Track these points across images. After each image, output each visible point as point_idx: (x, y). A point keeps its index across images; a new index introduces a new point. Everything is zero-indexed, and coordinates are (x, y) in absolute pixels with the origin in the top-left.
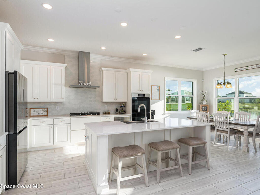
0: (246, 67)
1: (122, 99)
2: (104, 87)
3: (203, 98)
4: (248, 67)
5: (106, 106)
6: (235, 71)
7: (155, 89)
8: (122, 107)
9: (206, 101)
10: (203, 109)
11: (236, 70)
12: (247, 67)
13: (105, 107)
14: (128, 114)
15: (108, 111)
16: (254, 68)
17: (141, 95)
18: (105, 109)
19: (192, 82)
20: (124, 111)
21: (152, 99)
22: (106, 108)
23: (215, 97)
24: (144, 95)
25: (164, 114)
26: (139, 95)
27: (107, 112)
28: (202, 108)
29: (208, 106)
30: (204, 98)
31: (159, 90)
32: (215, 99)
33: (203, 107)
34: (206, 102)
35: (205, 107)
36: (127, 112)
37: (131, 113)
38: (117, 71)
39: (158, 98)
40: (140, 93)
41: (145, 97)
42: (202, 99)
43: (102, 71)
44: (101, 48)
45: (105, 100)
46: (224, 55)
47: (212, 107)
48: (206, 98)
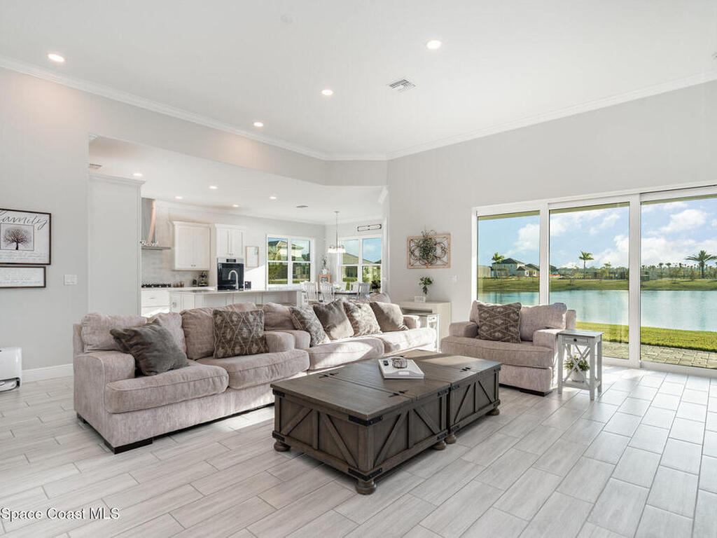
1: (202, 266)
2: (177, 248)
4: (369, 226)
5: (178, 276)
7: (251, 251)
8: (203, 277)
9: (328, 269)
14: (211, 286)
15: (181, 283)
17: (231, 260)
19: (310, 241)
20: (205, 283)
21: (246, 267)
22: (178, 279)
23: (338, 264)
24: (235, 261)
26: (227, 260)
27: (179, 284)
28: (322, 280)
29: (329, 277)
30: (325, 266)
31: (258, 253)
32: (339, 267)
33: (322, 278)
35: (326, 278)
36: (210, 284)
37: (217, 285)
39: (256, 265)
40: (229, 257)
41: (237, 262)
42: (323, 267)
43: (173, 226)
45: (178, 266)
46: (337, 212)
47: (335, 276)
48: (327, 265)
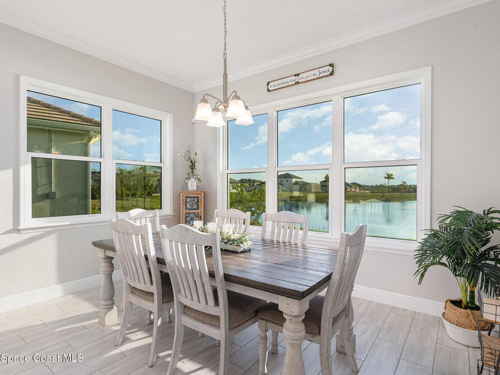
0: (294, 78)
3: (191, 170)
4: (298, 75)
6: (269, 91)
9: (199, 180)
10: (189, 206)
11: (271, 87)
12: (295, 76)
16: (314, 77)
19: (161, 121)
23: (221, 170)
25: (16, 230)
28: (186, 202)
29: (203, 195)
30: (192, 172)
32: (222, 174)
33: (187, 197)
34: (199, 184)
35: (195, 197)
42: (189, 175)
48: (198, 170)
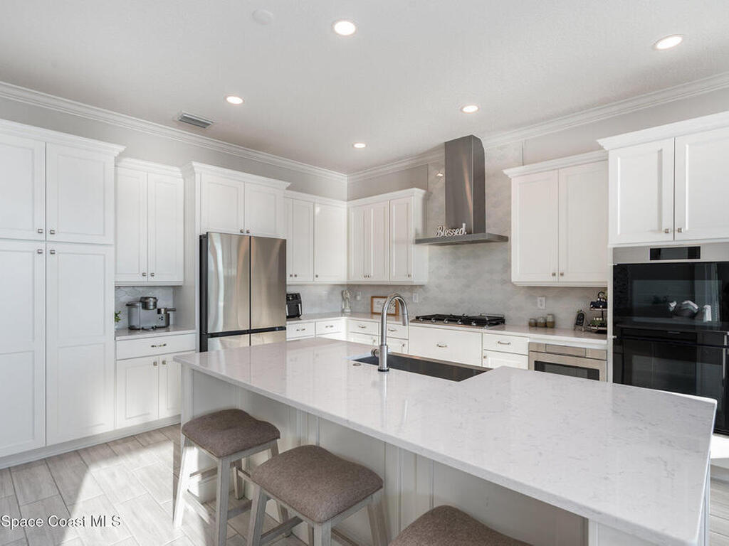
5: (541, 301)
13: (539, 303)
15: (547, 318)
18: (540, 309)
24: (694, 251)
26: (656, 253)
27: (541, 321)
38: (561, 168)
40: (664, 242)
41: (708, 259)
44: (461, 110)
